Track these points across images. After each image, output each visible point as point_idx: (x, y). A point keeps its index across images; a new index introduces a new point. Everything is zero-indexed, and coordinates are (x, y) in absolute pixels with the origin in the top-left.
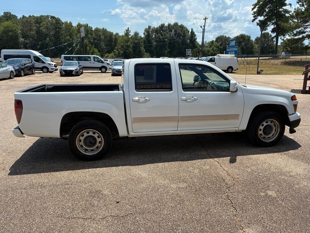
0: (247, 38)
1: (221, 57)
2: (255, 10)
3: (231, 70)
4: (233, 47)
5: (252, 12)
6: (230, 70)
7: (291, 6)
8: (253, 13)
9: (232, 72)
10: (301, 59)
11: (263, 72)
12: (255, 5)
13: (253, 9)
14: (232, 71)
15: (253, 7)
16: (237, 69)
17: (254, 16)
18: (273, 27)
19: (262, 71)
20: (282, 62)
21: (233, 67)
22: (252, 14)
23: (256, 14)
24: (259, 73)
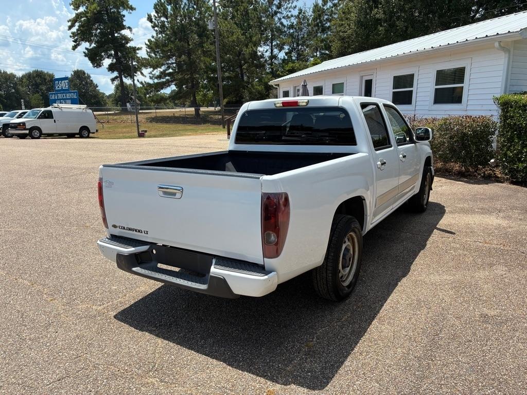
0: (48, 78)
1: (64, 110)
2: (74, 29)
3: (87, 132)
4: (63, 91)
5: (69, 33)
6: (85, 133)
7: (131, 31)
8: (72, 35)
9: (88, 137)
10: (174, 114)
11: (146, 134)
12: (73, 22)
13: (70, 28)
14: (89, 135)
15: (70, 24)
16: (97, 131)
17: (73, 40)
18: (111, 62)
19: (146, 131)
20: (147, 119)
21: (89, 127)
22: (71, 37)
23: (76, 37)
24: (141, 135)
